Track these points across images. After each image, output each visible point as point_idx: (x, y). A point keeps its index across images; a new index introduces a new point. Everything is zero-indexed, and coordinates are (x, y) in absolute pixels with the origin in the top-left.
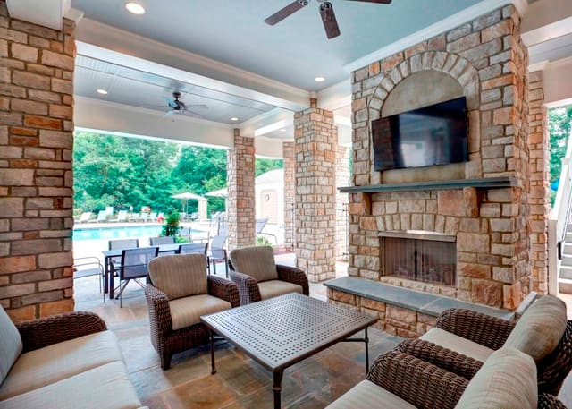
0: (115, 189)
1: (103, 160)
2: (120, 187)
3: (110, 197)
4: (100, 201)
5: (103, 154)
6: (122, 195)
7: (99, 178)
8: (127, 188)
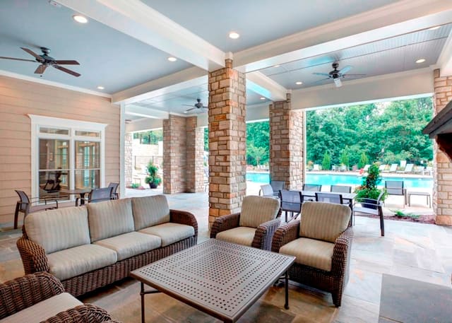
0: (412, 146)
1: (401, 123)
2: (416, 144)
3: (406, 153)
4: (398, 156)
5: (403, 118)
6: (417, 151)
7: (399, 137)
8: (422, 144)
